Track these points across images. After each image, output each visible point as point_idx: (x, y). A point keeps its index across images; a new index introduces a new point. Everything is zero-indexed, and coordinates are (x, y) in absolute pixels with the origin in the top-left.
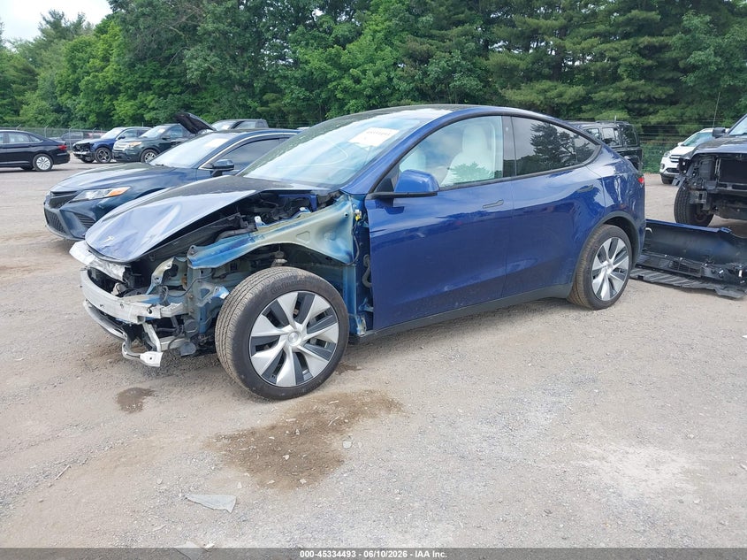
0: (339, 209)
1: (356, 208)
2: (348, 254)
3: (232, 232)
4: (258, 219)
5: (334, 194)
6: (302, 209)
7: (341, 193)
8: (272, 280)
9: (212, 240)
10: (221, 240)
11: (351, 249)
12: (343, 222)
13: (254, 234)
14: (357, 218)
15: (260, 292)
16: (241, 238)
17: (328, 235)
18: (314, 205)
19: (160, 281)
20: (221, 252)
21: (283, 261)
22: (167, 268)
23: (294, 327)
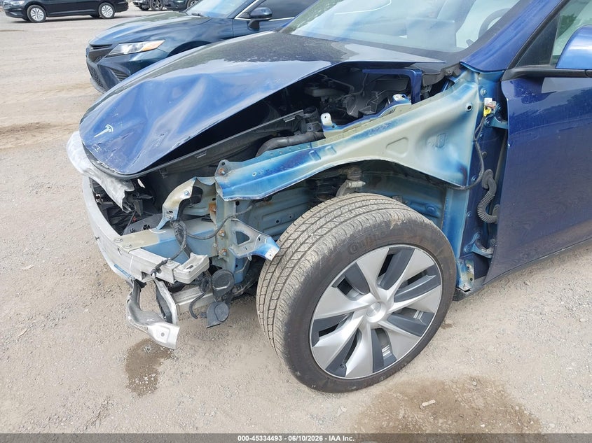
0: (458, 98)
1: (485, 96)
2: (462, 169)
3: (283, 140)
4: (326, 119)
5: (450, 71)
6: (397, 97)
7: (463, 67)
8: (350, 231)
9: (251, 152)
10: (267, 153)
11: (467, 162)
12: (462, 118)
13: (319, 144)
14: (485, 113)
15: (331, 252)
16: (298, 150)
17: (433, 140)
18: (416, 89)
19: (175, 215)
20: (268, 172)
21: (360, 184)
22: (184, 197)
23: (376, 295)
